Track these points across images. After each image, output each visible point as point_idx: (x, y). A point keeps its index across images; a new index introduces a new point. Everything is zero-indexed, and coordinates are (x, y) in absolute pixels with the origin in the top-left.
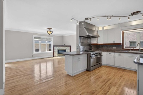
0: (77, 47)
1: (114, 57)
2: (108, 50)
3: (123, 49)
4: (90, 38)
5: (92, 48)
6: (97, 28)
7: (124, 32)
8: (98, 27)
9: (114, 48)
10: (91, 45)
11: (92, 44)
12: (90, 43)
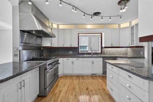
0: (14, 51)
1: (73, 63)
2: (63, 55)
3: (79, 53)
4: (41, 37)
5: (44, 53)
6: (50, 25)
7: (79, 34)
8: (52, 24)
9: (71, 52)
10: (42, 49)
11: (43, 47)
12: (40, 46)
